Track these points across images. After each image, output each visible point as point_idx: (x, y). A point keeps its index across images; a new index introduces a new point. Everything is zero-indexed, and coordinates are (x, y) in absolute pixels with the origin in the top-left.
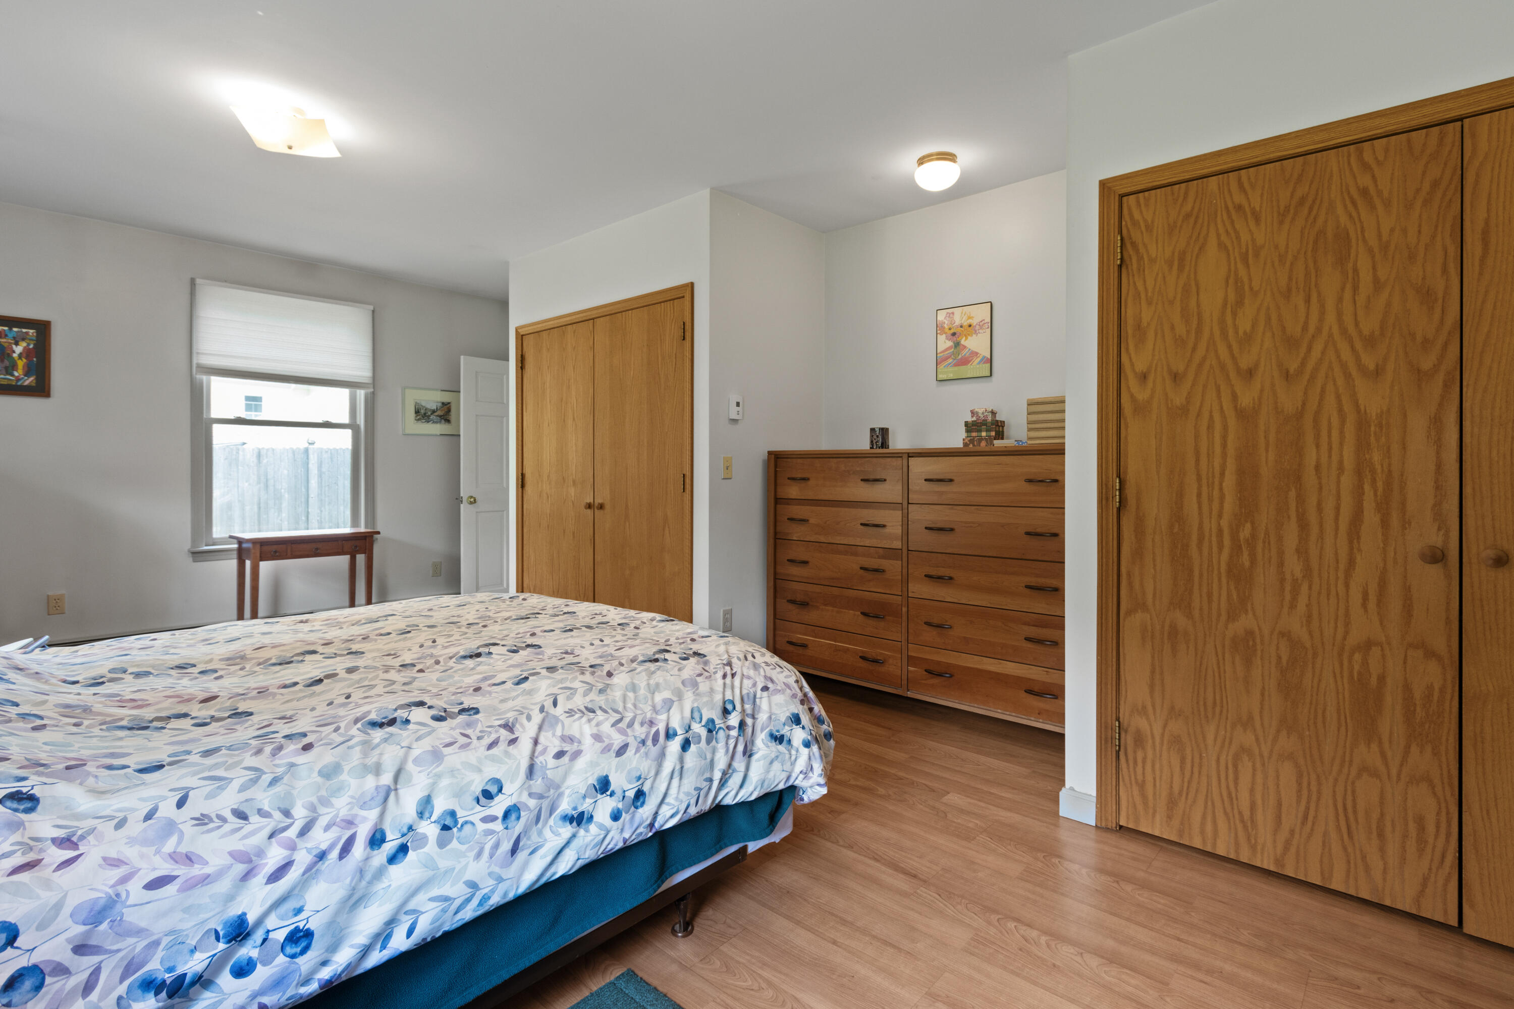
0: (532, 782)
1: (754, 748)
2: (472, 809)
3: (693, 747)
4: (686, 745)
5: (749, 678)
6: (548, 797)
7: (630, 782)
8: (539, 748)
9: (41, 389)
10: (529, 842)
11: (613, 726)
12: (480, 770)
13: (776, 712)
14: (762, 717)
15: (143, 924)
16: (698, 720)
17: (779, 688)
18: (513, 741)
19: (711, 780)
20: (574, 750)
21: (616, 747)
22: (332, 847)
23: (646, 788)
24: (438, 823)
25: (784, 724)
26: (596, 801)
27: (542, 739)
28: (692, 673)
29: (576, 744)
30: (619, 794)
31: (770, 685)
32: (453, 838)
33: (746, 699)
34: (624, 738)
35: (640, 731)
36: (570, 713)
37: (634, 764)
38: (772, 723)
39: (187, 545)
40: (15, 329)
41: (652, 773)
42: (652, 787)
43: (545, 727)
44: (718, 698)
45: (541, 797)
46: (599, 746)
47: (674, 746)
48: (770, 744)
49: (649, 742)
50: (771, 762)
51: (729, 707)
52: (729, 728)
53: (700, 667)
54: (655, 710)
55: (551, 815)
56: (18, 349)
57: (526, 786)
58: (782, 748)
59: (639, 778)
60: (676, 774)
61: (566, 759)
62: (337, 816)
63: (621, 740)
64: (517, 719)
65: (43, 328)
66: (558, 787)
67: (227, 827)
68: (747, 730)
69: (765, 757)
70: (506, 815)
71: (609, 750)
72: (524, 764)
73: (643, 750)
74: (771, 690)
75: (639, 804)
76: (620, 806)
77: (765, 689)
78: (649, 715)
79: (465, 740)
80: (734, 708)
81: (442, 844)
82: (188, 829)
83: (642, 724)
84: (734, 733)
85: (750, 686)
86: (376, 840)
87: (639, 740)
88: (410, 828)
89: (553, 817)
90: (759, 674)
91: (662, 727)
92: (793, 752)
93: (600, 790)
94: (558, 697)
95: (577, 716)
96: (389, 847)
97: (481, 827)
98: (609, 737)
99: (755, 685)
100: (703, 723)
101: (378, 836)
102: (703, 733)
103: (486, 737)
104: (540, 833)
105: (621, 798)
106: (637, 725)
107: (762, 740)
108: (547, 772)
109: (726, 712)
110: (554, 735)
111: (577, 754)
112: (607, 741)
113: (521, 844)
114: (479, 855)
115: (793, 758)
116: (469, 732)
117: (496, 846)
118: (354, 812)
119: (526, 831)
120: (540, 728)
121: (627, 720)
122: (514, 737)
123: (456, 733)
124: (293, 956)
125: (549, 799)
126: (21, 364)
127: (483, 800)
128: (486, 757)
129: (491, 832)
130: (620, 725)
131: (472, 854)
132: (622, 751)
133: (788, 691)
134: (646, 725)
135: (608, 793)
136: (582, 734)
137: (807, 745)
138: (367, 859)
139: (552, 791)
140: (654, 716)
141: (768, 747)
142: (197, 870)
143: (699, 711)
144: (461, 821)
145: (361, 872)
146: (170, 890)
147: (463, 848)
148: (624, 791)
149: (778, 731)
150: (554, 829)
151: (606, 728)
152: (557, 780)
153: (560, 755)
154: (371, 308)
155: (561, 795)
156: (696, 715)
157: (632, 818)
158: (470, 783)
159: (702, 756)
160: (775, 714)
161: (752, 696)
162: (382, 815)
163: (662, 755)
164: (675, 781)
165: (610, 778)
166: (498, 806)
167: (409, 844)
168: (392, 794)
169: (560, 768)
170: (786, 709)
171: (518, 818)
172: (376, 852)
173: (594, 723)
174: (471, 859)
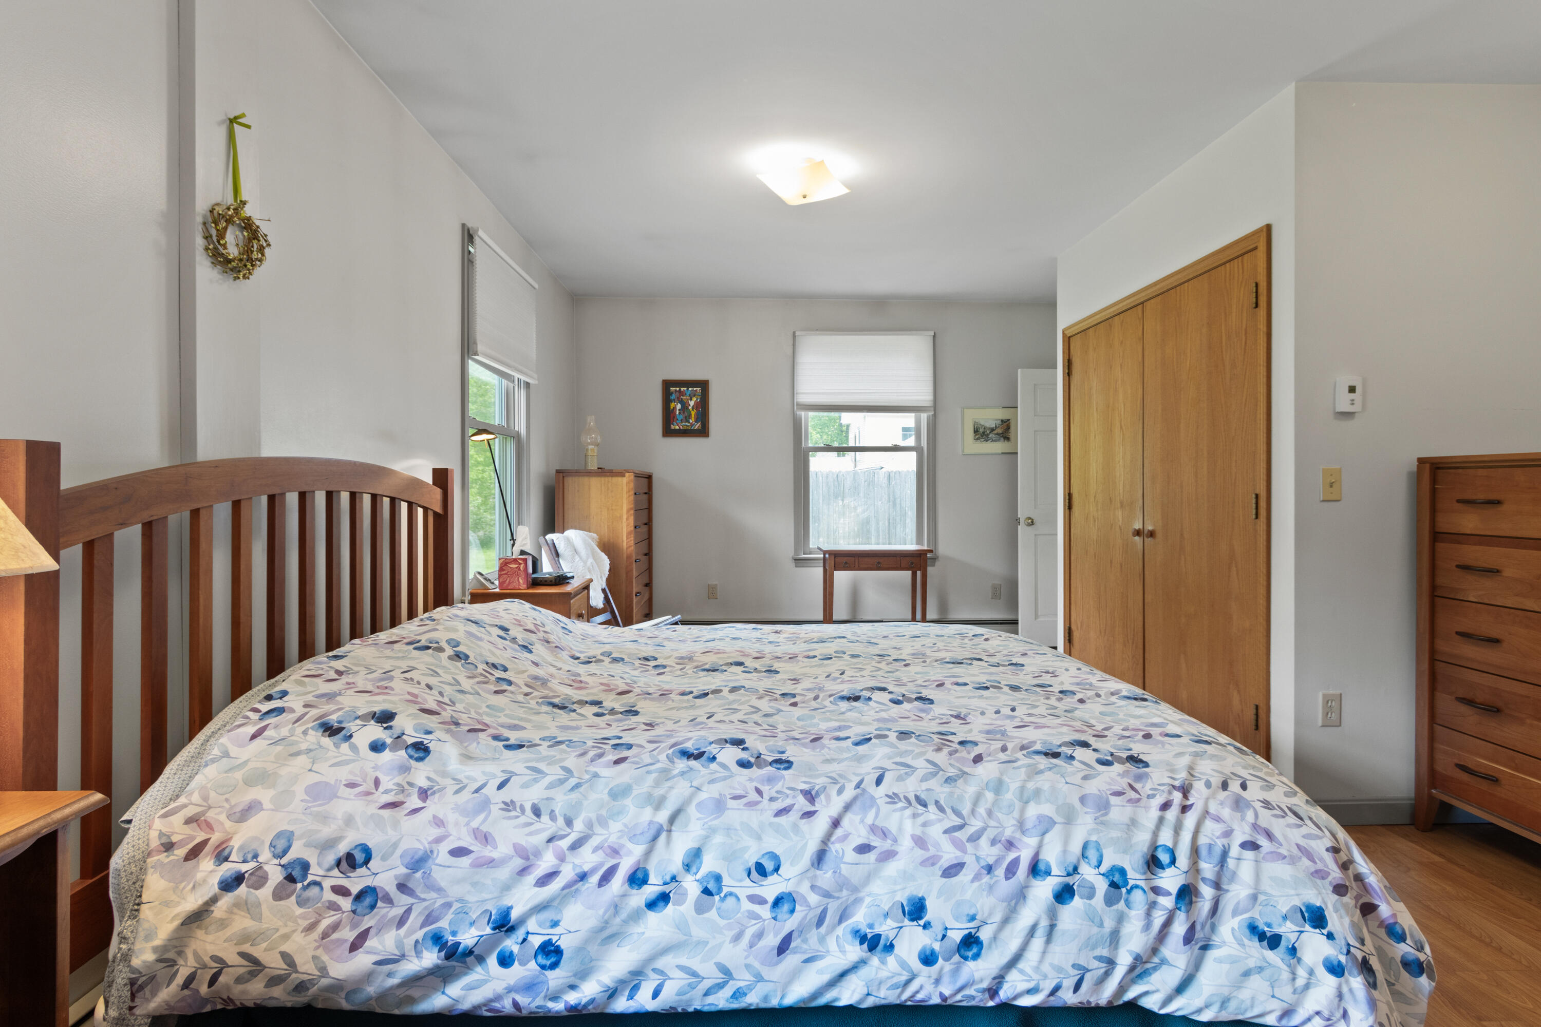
0: (818, 872)
1: (1214, 938)
2: (741, 881)
3: (1077, 902)
4: (1064, 894)
5: (1218, 819)
6: (838, 898)
7: (957, 918)
8: (839, 832)
9: (703, 432)
10: (805, 946)
11: (945, 832)
12: (759, 838)
13: (1269, 890)
14: (1238, 892)
15: (443, 884)
16: (1094, 862)
17: (1283, 851)
18: (809, 814)
19: (1111, 963)
20: (885, 849)
21: (945, 862)
22: (594, 870)
23: (985, 935)
24: (701, 883)
25: (1285, 918)
26: (901, 927)
27: (845, 822)
28: (1104, 787)
29: (889, 841)
30: (937, 929)
31: (1263, 841)
32: (713, 906)
33: (1204, 852)
34: (959, 853)
35: (987, 852)
36: (893, 798)
37: (968, 895)
38: (1258, 908)
40: (690, 389)
41: (997, 917)
42: (995, 938)
43: (856, 807)
44: (1142, 839)
45: (827, 895)
46: (920, 854)
47: (1043, 889)
48: (1246, 942)
49: (1000, 872)
50: (1247, 974)
51: (1164, 858)
52: (1156, 890)
53: (1122, 783)
54: (1021, 825)
55: (840, 921)
56: (692, 403)
57: (810, 874)
58: (1274, 957)
59: (972, 918)
60: (1041, 933)
61: (871, 857)
62: (606, 840)
63: (952, 856)
64: (825, 788)
65: (704, 385)
66: (855, 889)
67: (523, 819)
68: (1200, 904)
69: (1233, 960)
70: (777, 902)
71: (933, 864)
72: (812, 847)
73: (986, 879)
74: (1264, 850)
75: (970, 954)
76: (937, 946)
77: (1252, 846)
78: (1008, 833)
79: (755, 797)
80: (1173, 862)
81: (700, 909)
82: (495, 810)
83: (994, 842)
84: (1167, 902)
85: (1218, 834)
86: (637, 879)
87: (983, 863)
88: (674, 878)
89: (843, 925)
90: (1243, 819)
91: (1025, 857)
92: (1302, 973)
93: (910, 914)
94: (887, 774)
95: (900, 805)
96: (650, 891)
97: (747, 905)
98: (937, 845)
99: (1228, 834)
100: (1104, 868)
101: (640, 875)
102: (1102, 886)
103: (780, 800)
104: (822, 940)
105: (940, 937)
106: (984, 842)
107: (1233, 929)
108: (842, 866)
109: (1153, 863)
110: (862, 821)
111: (889, 855)
112: (932, 851)
113: (793, 945)
114: (737, 938)
115: (1300, 982)
116: (765, 789)
117: (760, 935)
118: (622, 841)
119: (802, 930)
120: (847, 807)
121: (970, 830)
122: (812, 809)
123: (751, 786)
124: (543, 967)
125: (840, 901)
126: (693, 413)
127: (754, 874)
128: (771, 824)
129: (756, 916)
130: (957, 834)
131: (731, 934)
132: (953, 871)
133: (1306, 862)
134: (999, 846)
135: (922, 922)
136: (900, 829)
137: (1336, 970)
138: (624, 896)
139: (845, 893)
140: (1018, 835)
141: (1242, 945)
142: (488, 852)
143: (1098, 849)
144: (725, 890)
145: (616, 908)
146: (465, 861)
147: (722, 922)
148: (946, 929)
149: (1269, 925)
150: (841, 941)
151: (936, 832)
152: (855, 880)
153: (864, 849)
154: (932, 333)
155: (858, 901)
156: (1092, 854)
157: (956, 971)
158: (745, 849)
159: (1094, 919)
160: (1265, 894)
161: (1218, 851)
162: (648, 853)
163: (1021, 895)
164: (1037, 943)
165: (928, 903)
166: (771, 888)
167: (671, 895)
168: (664, 835)
169: (861, 866)
170: (1293, 892)
171: (792, 911)
172: (635, 891)
173: (920, 820)
174: (728, 939)
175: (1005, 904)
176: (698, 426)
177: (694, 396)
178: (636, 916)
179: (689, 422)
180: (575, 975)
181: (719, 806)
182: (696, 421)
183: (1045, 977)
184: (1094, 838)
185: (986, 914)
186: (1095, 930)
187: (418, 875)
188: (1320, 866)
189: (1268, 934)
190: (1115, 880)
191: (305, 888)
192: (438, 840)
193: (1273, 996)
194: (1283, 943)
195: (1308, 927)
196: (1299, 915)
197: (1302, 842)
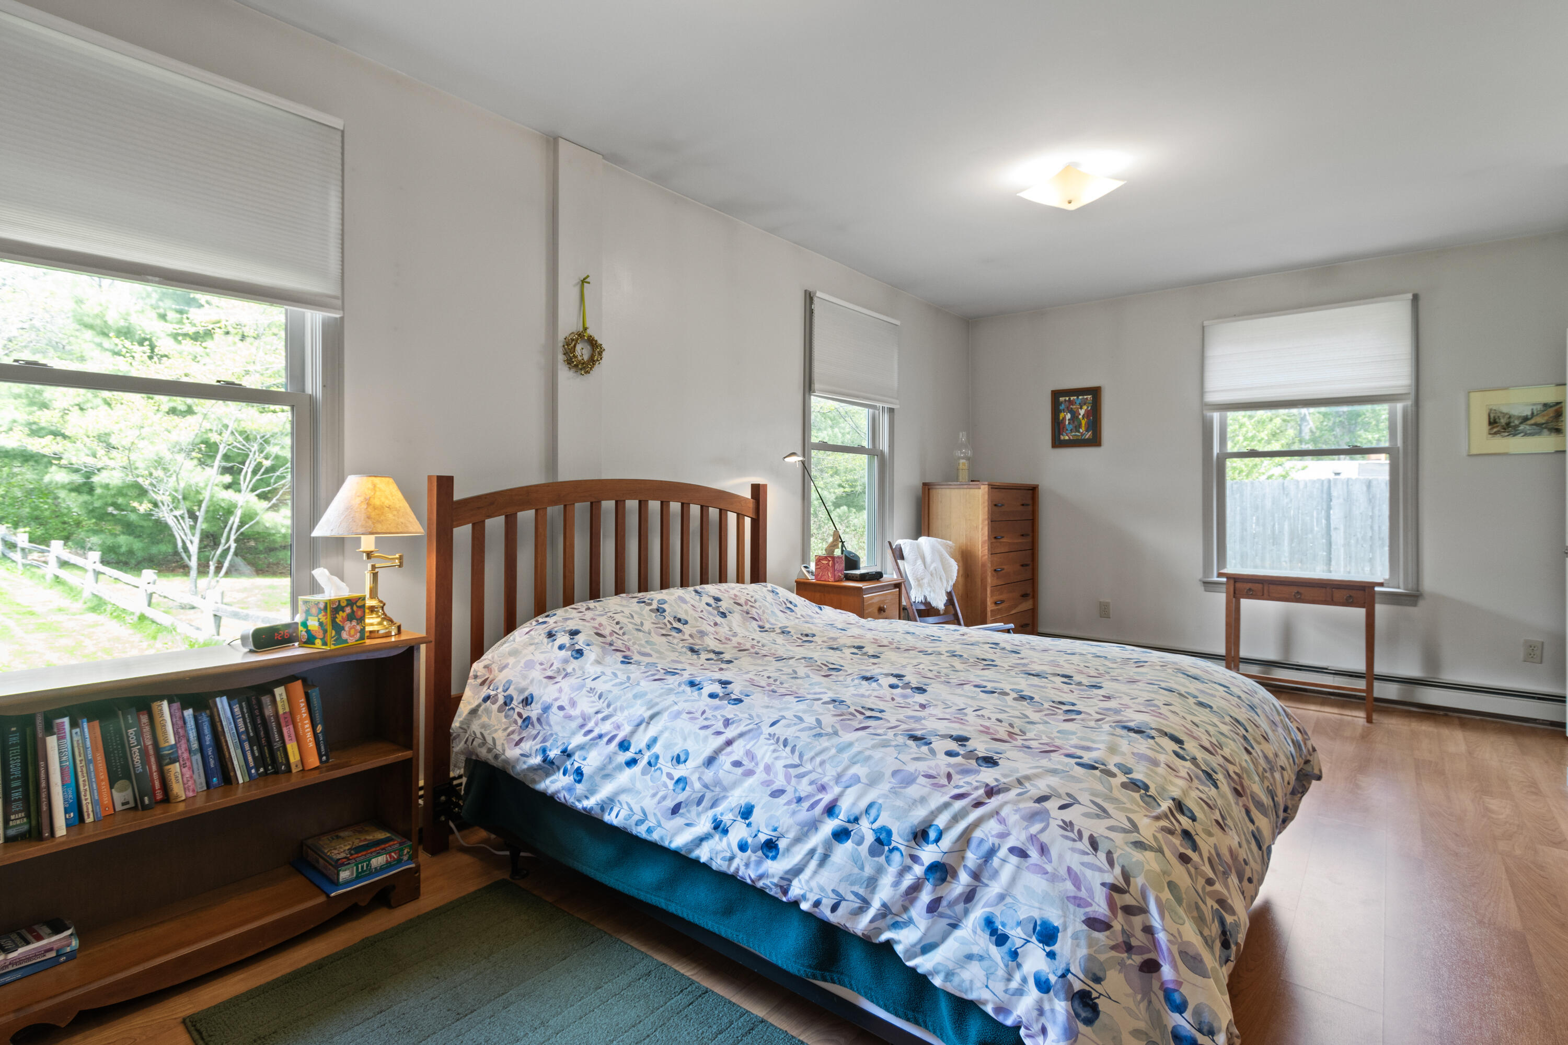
0: (706, 770)
2: (667, 762)
3: (849, 844)
5: (1002, 821)
6: (713, 791)
7: (767, 826)
8: (729, 749)
9: (1095, 441)
10: (688, 815)
11: (785, 766)
12: (685, 740)
13: (1019, 897)
15: (552, 723)
17: (1049, 868)
20: (748, 768)
21: (775, 787)
22: (606, 734)
25: (1019, 924)
26: (735, 821)
27: (735, 745)
29: (753, 764)
31: (1034, 853)
33: (974, 844)
34: (785, 783)
35: (804, 787)
37: (778, 813)
38: (1001, 907)
39: (1199, 575)
40: (1080, 397)
41: (791, 835)
42: (788, 850)
45: (706, 786)
46: (764, 776)
47: (829, 826)
49: (806, 805)
50: (970, 957)
51: (932, 835)
52: (915, 859)
54: (838, 778)
55: (712, 807)
56: (1082, 412)
57: (700, 770)
58: (996, 953)
59: (775, 830)
60: (817, 856)
61: (739, 771)
63: (781, 783)
65: (1095, 392)
66: (725, 789)
70: (678, 781)
71: (768, 786)
73: (794, 806)
74: (1031, 861)
75: (770, 855)
76: (750, 840)
77: (1022, 854)
78: (825, 780)
81: (644, 773)
83: (811, 783)
84: (918, 870)
85: (994, 833)
86: (624, 746)
87: (797, 795)
88: (640, 751)
89: (713, 810)
90: (1026, 828)
91: (827, 798)
92: (1017, 977)
96: (629, 755)
98: (776, 774)
99: (1003, 836)
100: (875, 826)
101: (626, 744)
102: (870, 838)
104: (699, 815)
105: (753, 835)
106: (805, 781)
108: (721, 771)
110: (745, 746)
111: (750, 773)
113: (681, 811)
114: (654, 795)
115: (1014, 985)
117: (664, 798)
118: (623, 722)
119: (687, 803)
120: (741, 735)
121: (801, 770)
125: (714, 794)
126: (1083, 422)
127: (675, 760)
128: (695, 733)
129: (665, 786)
131: (652, 792)
132: (777, 794)
133: (1069, 886)
134: (814, 786)
135: (747, 822)
136: (763, 758)
137: (1043, 986)
138: (615, 753)
139: (717, 789)
140: (831, 783)
144: (658, 765)
145: (610, 759)
147: (651, 784)
148: (759, 831)
149: (1004, 925)
151: (780, 765)
152: (725, 783)
153: (737, 764)
155: (725, 797)
156: (873, 812)
158: (676, 744)
160: (1014, 898)
161: (986, 847)
162: (633, 733)
163: (813, 826)
164: (813, 864)
166: (680, 771)
168: (644, 725)
169: (731, 775)
170: (1037, 905)
171: (684, 789)
172: (621, 753)
173: (776, 755)
175: (799, 827)
176: (1088, 435)
177: (1085, 404)
178: (619, 768)
179: (1079, 432)
180: (588, 791)
181: (678, 714)
182: (1087, 430)
183: (811, 890)
184: (880, 801)
185: (784, 830)
186: (856, 870)
187: (545, 715)
188: (1083, 894)
189: (999, 932)
190: (881, 837)
191: (509, 710)
192: (556, 699)
193: (987, 986)
194: (1008, 944)
195: (1034, 939)
196: (1032, 926)
197: (1076, 867)
